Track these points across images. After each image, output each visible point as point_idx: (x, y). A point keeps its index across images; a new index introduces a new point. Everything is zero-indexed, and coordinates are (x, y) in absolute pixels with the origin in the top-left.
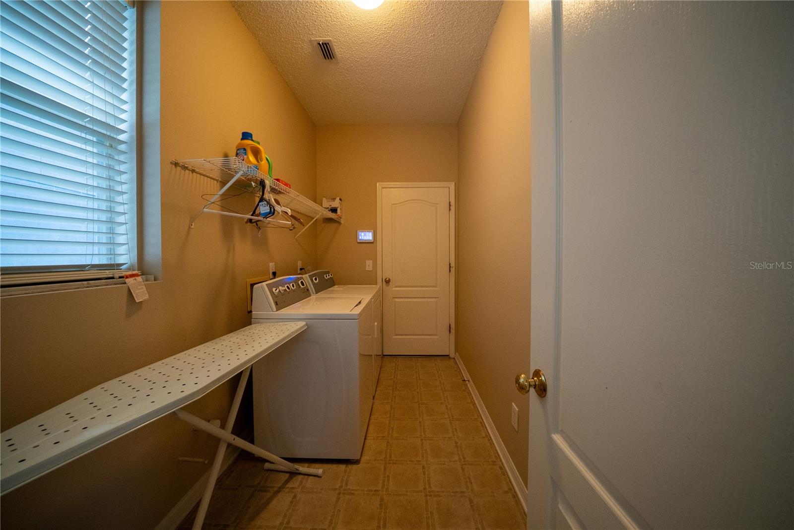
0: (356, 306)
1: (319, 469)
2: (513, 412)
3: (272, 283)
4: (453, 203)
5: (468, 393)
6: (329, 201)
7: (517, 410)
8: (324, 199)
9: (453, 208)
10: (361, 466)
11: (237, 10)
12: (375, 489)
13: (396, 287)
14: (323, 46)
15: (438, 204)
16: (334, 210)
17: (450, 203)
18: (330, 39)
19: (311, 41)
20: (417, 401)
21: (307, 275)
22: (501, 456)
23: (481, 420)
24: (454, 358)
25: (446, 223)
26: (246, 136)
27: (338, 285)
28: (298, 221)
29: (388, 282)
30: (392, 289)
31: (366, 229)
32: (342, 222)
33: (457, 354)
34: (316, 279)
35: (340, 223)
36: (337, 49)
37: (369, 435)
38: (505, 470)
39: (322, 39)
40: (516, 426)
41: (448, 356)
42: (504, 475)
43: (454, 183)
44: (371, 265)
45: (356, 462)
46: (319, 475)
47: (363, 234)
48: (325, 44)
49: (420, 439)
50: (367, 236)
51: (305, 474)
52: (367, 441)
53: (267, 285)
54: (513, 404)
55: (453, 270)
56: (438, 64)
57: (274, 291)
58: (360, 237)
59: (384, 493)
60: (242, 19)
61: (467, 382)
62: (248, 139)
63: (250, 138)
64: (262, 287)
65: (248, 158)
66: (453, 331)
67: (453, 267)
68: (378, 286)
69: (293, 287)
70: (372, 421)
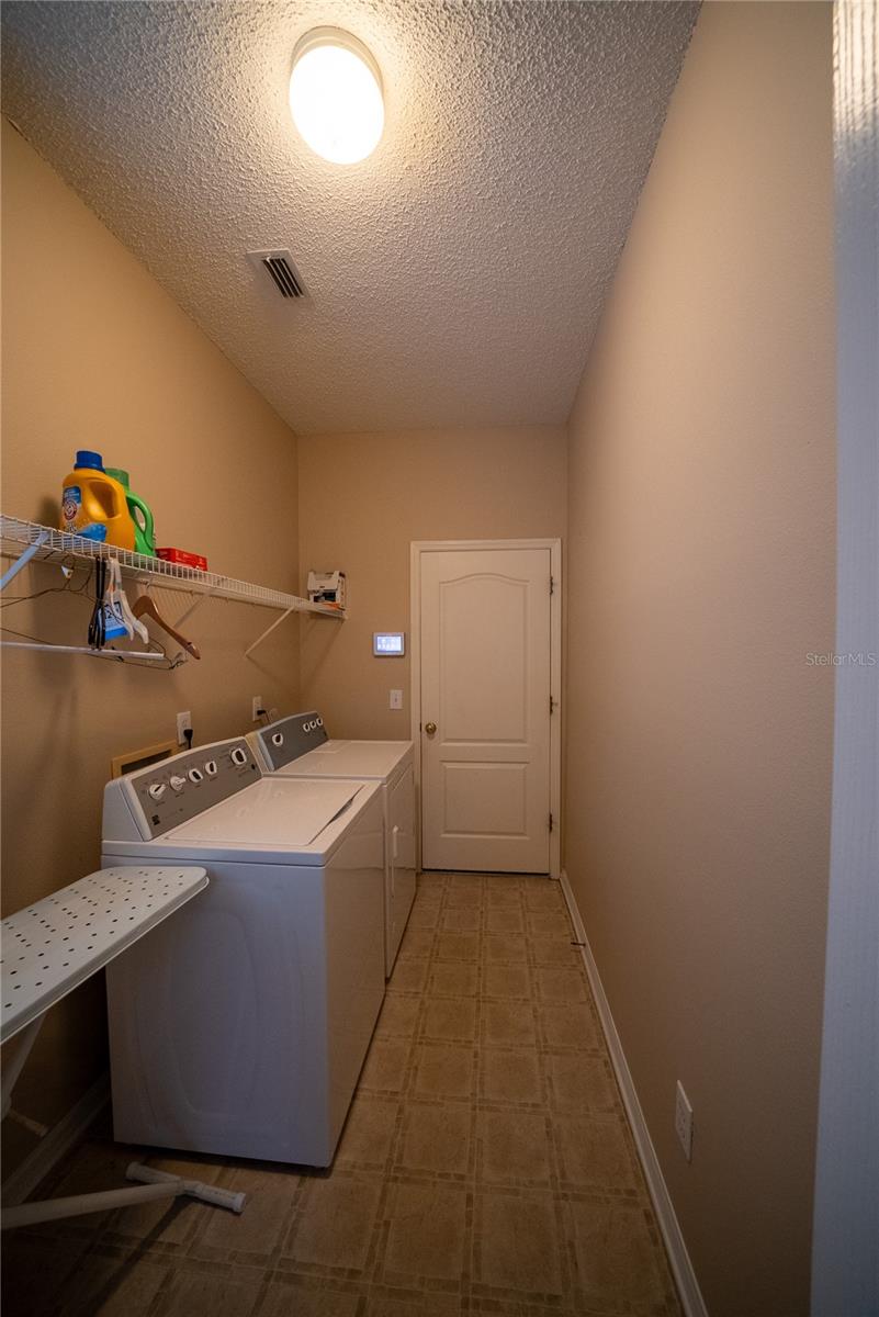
0: (333, 820)
1: (238, 1192)
2: (678, 1106)
3: (153, 772)
4: (557, 579)
5: (582, 974)
6: (321, 579)
7: (691, 1110)
8: (311, 574)
9: (557, 589)
10: (332, 1179)
11: (79, 192)
12: (351, 1266)
13: (447, 740)
14: (275, 266)
15: (528, 581)
16: (330, 596)
17: (551, 579)
18: (286, 249)
19: (247, 256)
20: (473, 993)
21: (258, 733)
22: (650, 1180)
23: (606, 1054)
24: (559, 880)
25: (544, 617)
26: (87, 460)
27: (334, 738)
28: (187, 649)
29: (431, 731)
30: (440, 745)
31: (389, 630)
32: (346, 617)
33: (564, 872)
34: (278, 739)
35: (342, 620)
36: (303, 271)
37: (364, 1085)
38: (659, 1227)
39: (269, 251)
40: (686, 1148)
41: (546, 874)
42: (655, 1242)
43: (559, 540)
44: (400, 698)
45: (321, 1172)
46: (235, 1209)
47: (383, 640)
48: (278, 261)
49: (470, 1104)
50: (391, 644)
51: (207, 1203)
52: (359, 1104)
53: (134, 781)
54: (679, 1083)
55: (557, 710)
56: (520, 295)
57: (152, 792)
58: (379, 647)
59: (370, 1282)
60: (96, 213)
61: (582, 947)
62: (92, 468)
63: (94, 465)
64: (122, 786)
65: (85, 509)
66: (557, 828)
67: (557, 704)
68: (412, 743)
69: (212, 770)
70: (377, 1044)
